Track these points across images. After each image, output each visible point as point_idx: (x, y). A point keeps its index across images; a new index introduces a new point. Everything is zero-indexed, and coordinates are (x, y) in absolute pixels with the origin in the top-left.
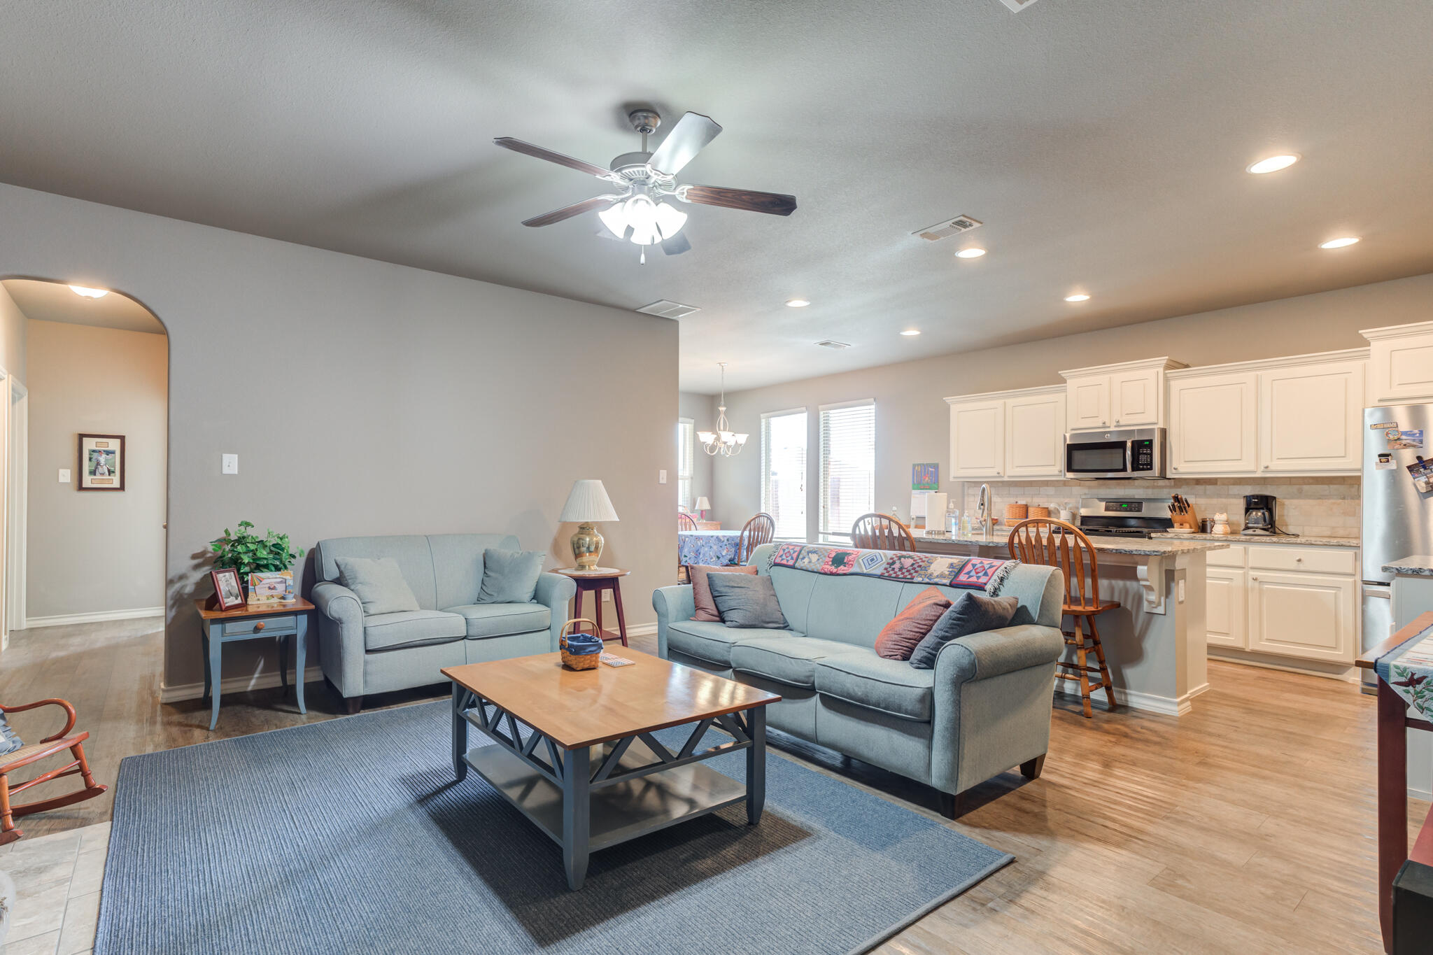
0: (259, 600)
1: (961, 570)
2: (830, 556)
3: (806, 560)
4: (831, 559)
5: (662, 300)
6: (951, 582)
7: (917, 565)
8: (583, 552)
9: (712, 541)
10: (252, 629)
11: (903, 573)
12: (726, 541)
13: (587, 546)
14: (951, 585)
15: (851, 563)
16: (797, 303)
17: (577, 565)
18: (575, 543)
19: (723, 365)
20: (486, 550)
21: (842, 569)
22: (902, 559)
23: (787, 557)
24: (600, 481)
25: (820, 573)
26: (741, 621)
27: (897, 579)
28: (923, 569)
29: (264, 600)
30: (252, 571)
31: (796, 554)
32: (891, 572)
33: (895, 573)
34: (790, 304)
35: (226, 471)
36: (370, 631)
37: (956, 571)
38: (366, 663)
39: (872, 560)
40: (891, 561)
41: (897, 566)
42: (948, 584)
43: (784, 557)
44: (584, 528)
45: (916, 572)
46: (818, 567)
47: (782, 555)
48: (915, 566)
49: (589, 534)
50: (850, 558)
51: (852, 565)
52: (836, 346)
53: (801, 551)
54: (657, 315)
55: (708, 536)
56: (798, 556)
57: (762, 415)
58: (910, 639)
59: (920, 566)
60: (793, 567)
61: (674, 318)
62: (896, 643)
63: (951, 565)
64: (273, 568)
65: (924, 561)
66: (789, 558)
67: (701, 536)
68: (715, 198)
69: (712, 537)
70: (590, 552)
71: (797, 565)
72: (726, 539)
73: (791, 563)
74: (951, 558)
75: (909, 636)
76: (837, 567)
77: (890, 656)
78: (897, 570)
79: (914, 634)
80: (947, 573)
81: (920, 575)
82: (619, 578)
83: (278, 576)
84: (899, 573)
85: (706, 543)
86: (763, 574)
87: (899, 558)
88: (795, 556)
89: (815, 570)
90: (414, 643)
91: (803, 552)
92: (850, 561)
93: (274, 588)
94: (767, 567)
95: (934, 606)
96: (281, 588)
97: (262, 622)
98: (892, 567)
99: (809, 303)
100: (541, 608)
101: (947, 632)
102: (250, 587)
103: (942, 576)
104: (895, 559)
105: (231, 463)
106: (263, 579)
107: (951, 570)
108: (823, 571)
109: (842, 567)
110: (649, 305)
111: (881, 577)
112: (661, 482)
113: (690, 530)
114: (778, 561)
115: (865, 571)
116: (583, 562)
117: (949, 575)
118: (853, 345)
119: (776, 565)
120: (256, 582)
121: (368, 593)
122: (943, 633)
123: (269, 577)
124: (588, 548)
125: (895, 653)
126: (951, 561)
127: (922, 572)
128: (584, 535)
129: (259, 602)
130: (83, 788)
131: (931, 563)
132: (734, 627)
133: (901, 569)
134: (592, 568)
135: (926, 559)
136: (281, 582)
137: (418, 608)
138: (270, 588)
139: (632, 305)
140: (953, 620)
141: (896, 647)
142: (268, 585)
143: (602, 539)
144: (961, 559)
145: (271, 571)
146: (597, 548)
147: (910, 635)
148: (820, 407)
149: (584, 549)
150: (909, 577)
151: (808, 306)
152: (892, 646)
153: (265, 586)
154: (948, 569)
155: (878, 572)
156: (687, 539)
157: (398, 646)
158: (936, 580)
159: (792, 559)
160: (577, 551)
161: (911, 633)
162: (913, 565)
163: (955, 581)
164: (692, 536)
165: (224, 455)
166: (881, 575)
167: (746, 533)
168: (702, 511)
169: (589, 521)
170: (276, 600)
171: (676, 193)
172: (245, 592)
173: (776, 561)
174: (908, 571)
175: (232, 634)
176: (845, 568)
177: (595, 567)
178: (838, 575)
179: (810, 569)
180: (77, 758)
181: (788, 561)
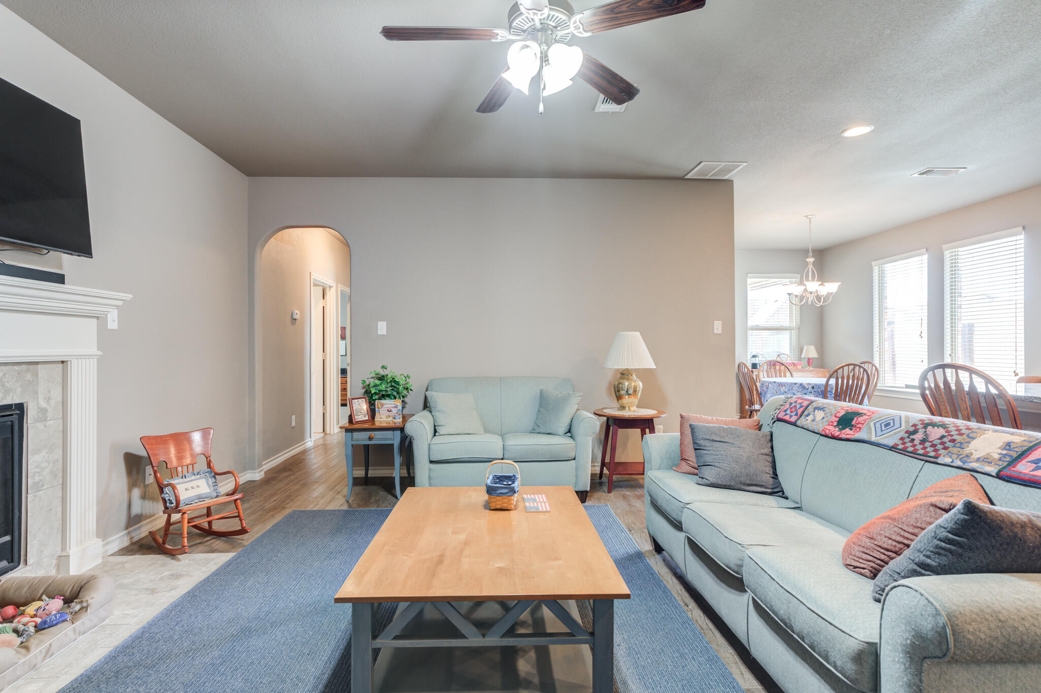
0: (381, 418)
1: (1022, 455)
2: (837, 415)
3: (810, 418)
4: (837, 419)
5: (701, 162)
6: (1000, 471)
7: (950, 438)
8: (623, 395)
9: (795, 388)
10: (368, 438)
11: (924, 448)
12: (810, 389)
13: (626, 390)
14: (999, 476)
15: (859, 426)
16: (855, 132)
17: (619, 406)
18: (616, 386)
19: (809, 217)
20: (541, 391)
21: (847, 433)
22: (930, 428)
23: (792, 412)
24: (639, 333)
25: (821, 435)
26: (712, 480)
27: (914, 454)
28: (958, 445)
29: (384, 419)
30: (380, 399)
31: (802, 409)
32: (909, 445)
33: (914, 446)
34: (847, 134)
35: (380, 333)
36: (433, 447)
37: (1015, 455)
38: (430, 470)
39: (887, 425)
40: (912, 429)
41: (918, 437)
42: (994, 474)
43: (788, 412)
44: (624, 374)
45: (945, 448)
46: (819, 428)
47: (787, 410)
48: (945, 440)
49: (628, 380)
50: (861, 419)
51: (860, 428)
52: (945, 172)
53: (808, 406)
54: (707, 178)
55: (792, 383)
56: (803, 412)
57: (873, 263)
58: (887, 550)
59: (953, 441)
60: (794, 424)
61: (726, 178)
62: (864, 550)
63: (1008, 446)
64: (393, 397)
65: (962, 434)
66: (793, 414)
67: (784, 383)
68: (612, 19)
69: (795, 384)
70: (629, 395)
71: (798, 423)
72: (811, 386)
73: (793, 419)
74: (1012, 434)
75: (885, 546)
76: (841, 430)
77: (855, 567)
78: (917, 442)
79: (894, 543)
80: (997, 456)
81: (950, 454)
82: (654, 419)
83: (393, 403)
84: (919, 447)
85: (789, 390)
86: (766, 430)
87: (926, 426)
88: (800, 411)
89: (816, 431)
90: (460, 459)
91: (810, 407)
92: (859, 423)
93: (391, 411)
94: (770, 421)
95: (932, 509)
96: (394, 411)
97: (373, 433)
98: (912, 437)
99: (873, 127)
100: (570, 441)
101: (928, 557)
102: (376, 409)
103: (986, 460)
104: (920, 426)
105: (382, 328)
106: (384, 404)
107: (1004, 452)
108: (823, 433)
109: (847, 430)
110: (693, 169)
111: (893, 448)
112: (716, 332)
113: (785, 376)
114: (780, 416)
115: (873, 439)
116: (623, 404)
117: (1000, 459)
118: (970, 167)
119: (779, 420)
120: (380, 406)
121: (441, 419)
122: (922, 558)
123: (388, 403)
124: (627, 391)
125: (862, 566)
126: (1008, 438)
127: (955, 450)
128: (623, 380)
129: (380, 420)
130: (240, 528)
131: (973, 438)
132: (704, 485)
133: (923, 442)
134: (632, 409)
135: (967, 432)
136: (395, 407)
137: (483, 432)
138: (388, 411)
139: (680, 174)
140: (940, 540)
141: (864, 556)
142: (387, 409)
143: (641, 384)
144: (1030, 437)
145: (392, 399)
146: (635, 391)
147: (888, 544)
148: (944, 246)
149: (623, 392)
150: (932, 454)
151: (871, 132)
152: (858, 554)
153: (384, 409)
154: (1000, 451)
155: (891, 443)
156: (770, 385)
157: (451, 461)
158: (974, 465)
159: (796, 415)
160: (617, 393)
161: (890, 542)
162: (943, 437)
163: (1007, 472)
164: (775, 382)
165: (379, 323)
166: (892, 447)
167: (832, 381)
168: (809, 359)
169: (629, 368)
170: (391, 419)
171: (572, 29)
172: (372, 412)
173: (779, 416)
174: (933, 446)
175: (358, 440)
176: (851, 432)
177: (634, 408)
178: (841, 439)
179: (811, 429)
180: (237, 509)
181: (791, 416)
